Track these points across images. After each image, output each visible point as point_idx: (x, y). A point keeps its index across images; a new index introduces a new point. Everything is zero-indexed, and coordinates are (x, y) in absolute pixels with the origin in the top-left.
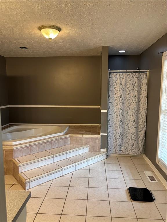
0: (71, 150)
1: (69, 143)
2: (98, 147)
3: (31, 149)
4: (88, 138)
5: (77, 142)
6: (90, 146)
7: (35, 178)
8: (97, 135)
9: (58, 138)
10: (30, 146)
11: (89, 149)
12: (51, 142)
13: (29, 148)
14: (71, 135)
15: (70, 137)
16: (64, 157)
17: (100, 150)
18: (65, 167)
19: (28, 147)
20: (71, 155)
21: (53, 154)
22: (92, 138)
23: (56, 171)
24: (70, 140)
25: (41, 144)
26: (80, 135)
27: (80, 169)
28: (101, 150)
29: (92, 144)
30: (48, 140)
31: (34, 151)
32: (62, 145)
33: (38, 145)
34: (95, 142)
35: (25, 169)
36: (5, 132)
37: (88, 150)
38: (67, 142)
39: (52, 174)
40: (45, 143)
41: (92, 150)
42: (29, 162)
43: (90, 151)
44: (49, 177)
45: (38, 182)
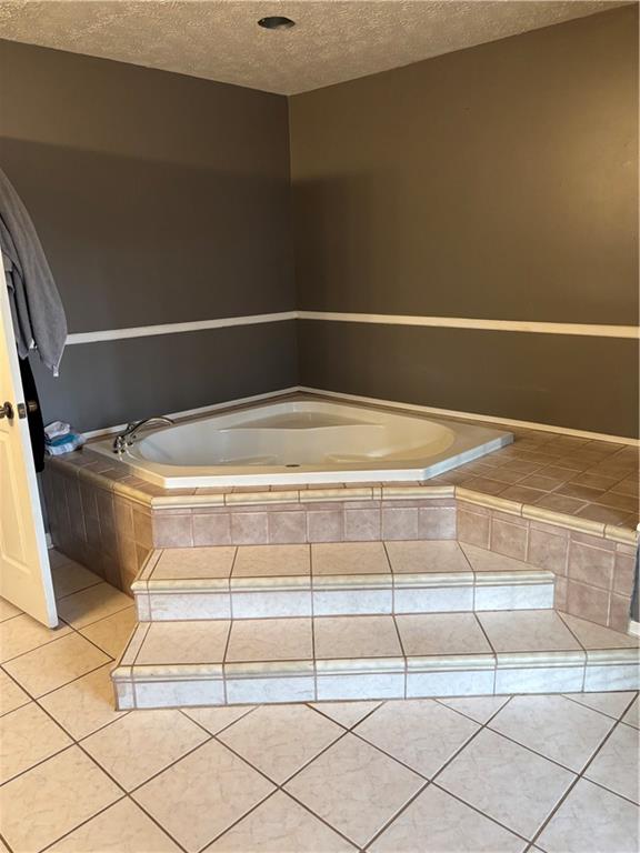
0: (424, 578)
1: (449, 530)
2: (616, 604)
3: (234, 522)
4: (553, 531)
5: (492, 540)
6: (563, 584)
7: (161, 670)
8: (610, 529)
9: (377, 492)
10: (229, 509)
11: (556, 593)
12: (338, 509)
13: (224, 518)
14: (460, 491)
15: (454, 501)
16: (375, 603)
17: (627, 626)
18: (331, 665)
19: (221, 510)
20: (424, 601)
21: (314, 573)
22: (576, 535)
23: (276, 667)
24: (452, 519)
25: (285, 508)
26: (507, 503)
27: (434, 698)
28: (633, 623)
29: (578, 572)
30: (319, 493)
31: (247, 536)
32: (403, 535)
33: (272, 510)
34: (598, 568)
35: (166, 610)
36: (239, 422)
37: (551, 600)
38: (435, 526)
39: (252, 676)
40: (309, 506)
41: (574, 609)
42: (179, 584)
43: (561, 607)
44: (236, 685)
45: (175, 691)
